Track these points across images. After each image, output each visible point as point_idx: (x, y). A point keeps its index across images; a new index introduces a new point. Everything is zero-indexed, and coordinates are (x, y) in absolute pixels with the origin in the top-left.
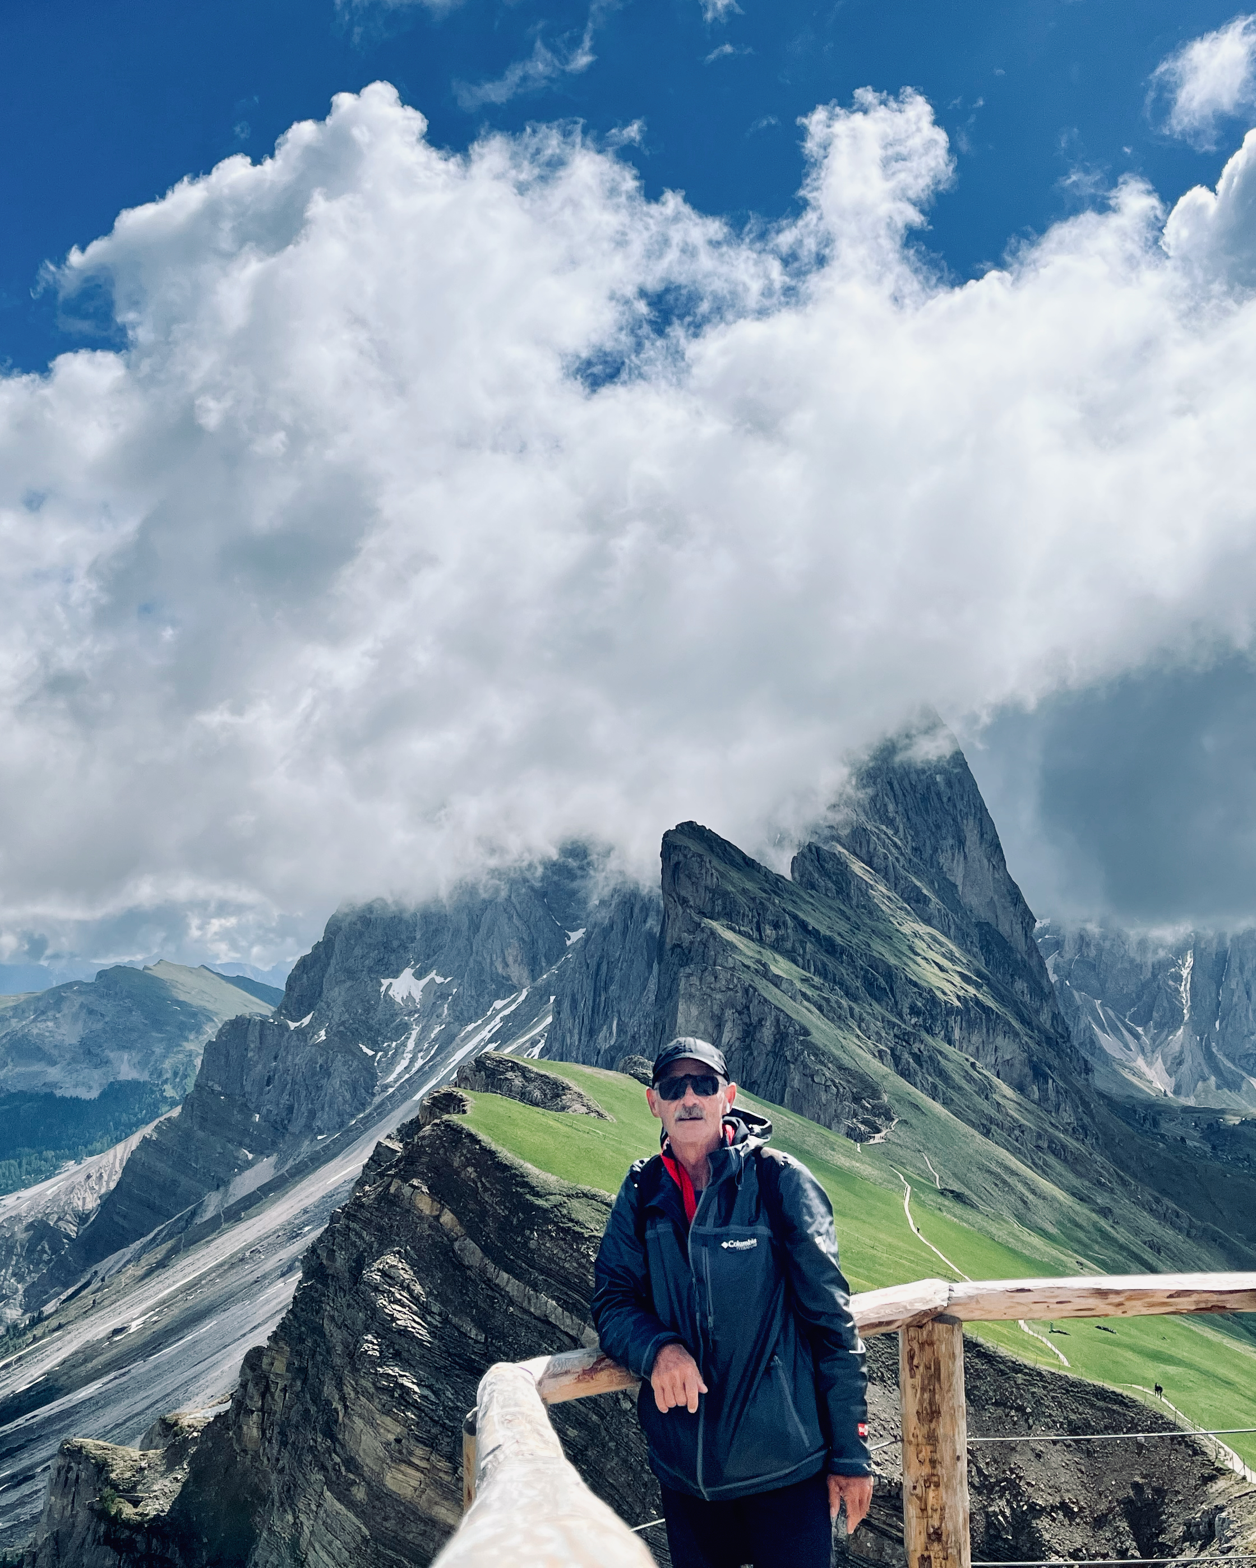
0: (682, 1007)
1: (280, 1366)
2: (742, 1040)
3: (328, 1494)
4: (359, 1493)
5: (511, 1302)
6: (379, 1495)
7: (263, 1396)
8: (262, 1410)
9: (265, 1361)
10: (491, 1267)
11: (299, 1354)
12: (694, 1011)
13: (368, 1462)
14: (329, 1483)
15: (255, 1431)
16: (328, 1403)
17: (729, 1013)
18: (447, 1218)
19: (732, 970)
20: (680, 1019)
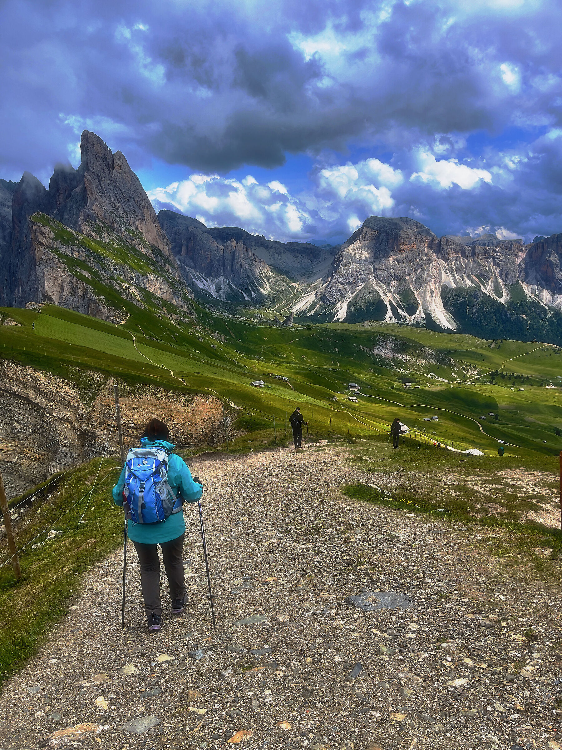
0: (46, 283)
2: (71, 293)
12: (52, 284)
17: (65, 284)
19: (64, 269)
20: (46, 287)
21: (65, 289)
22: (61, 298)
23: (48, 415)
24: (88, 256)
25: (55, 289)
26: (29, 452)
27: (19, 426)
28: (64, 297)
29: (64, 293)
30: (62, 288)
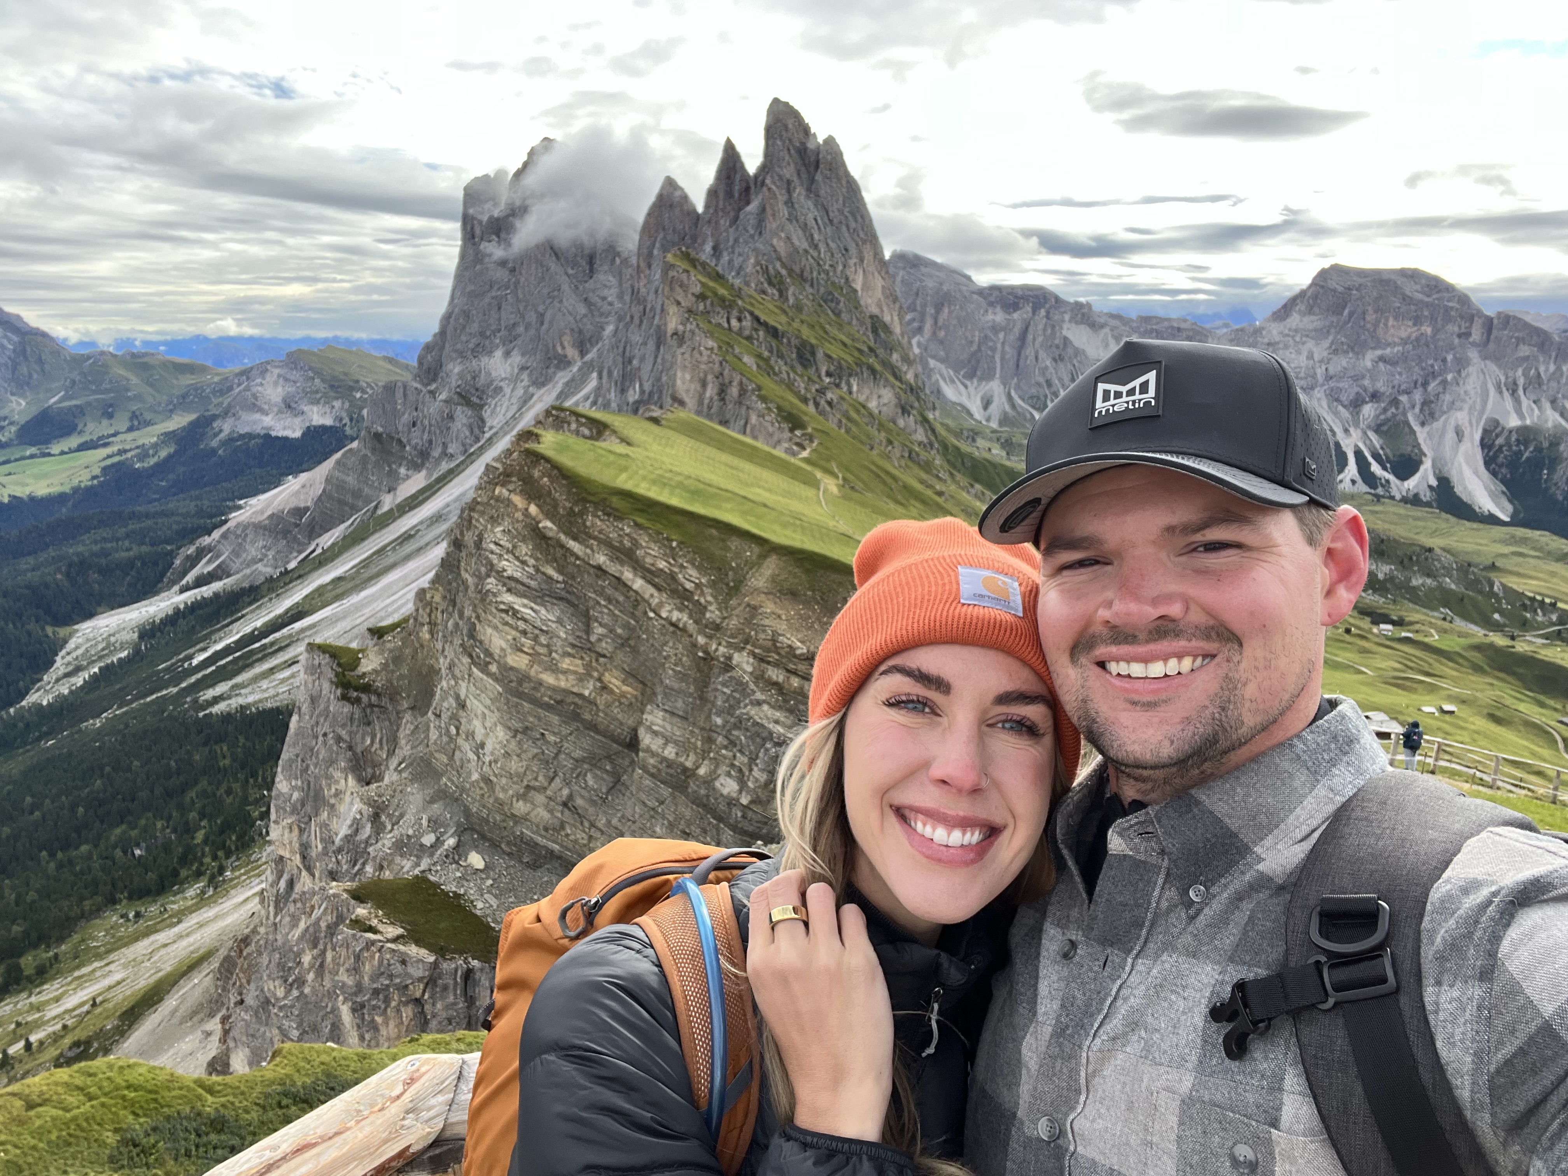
0: (679, 374)
1: (438, 598)
2: (719, 394)
3: (475, 670)
4: (493, 668)
5: (578, 558)
6: (506, 669)
7: (430, 615)
8: (430, 623)
9: (428, 596)
10: (563, 537)
11: (450, 591)
12: (688, 376)
13: (497, 652)
14: (474, 663)
15: (427, 636)
16: (469, 619)
17: (710, 377)
18: (533, 509)
19: (712, 349)
20: (679, 382)
21: (710, 387)
22: (700, 402)
23: (652, 615)
24: (756, 330)
25: (693, 386)
26: (614, 680)
27: (600, 630)
28: (706, 402)
29: (708, 394)
30: (704, 384)
